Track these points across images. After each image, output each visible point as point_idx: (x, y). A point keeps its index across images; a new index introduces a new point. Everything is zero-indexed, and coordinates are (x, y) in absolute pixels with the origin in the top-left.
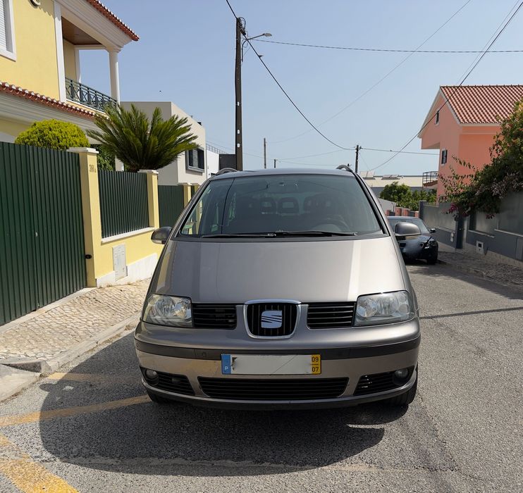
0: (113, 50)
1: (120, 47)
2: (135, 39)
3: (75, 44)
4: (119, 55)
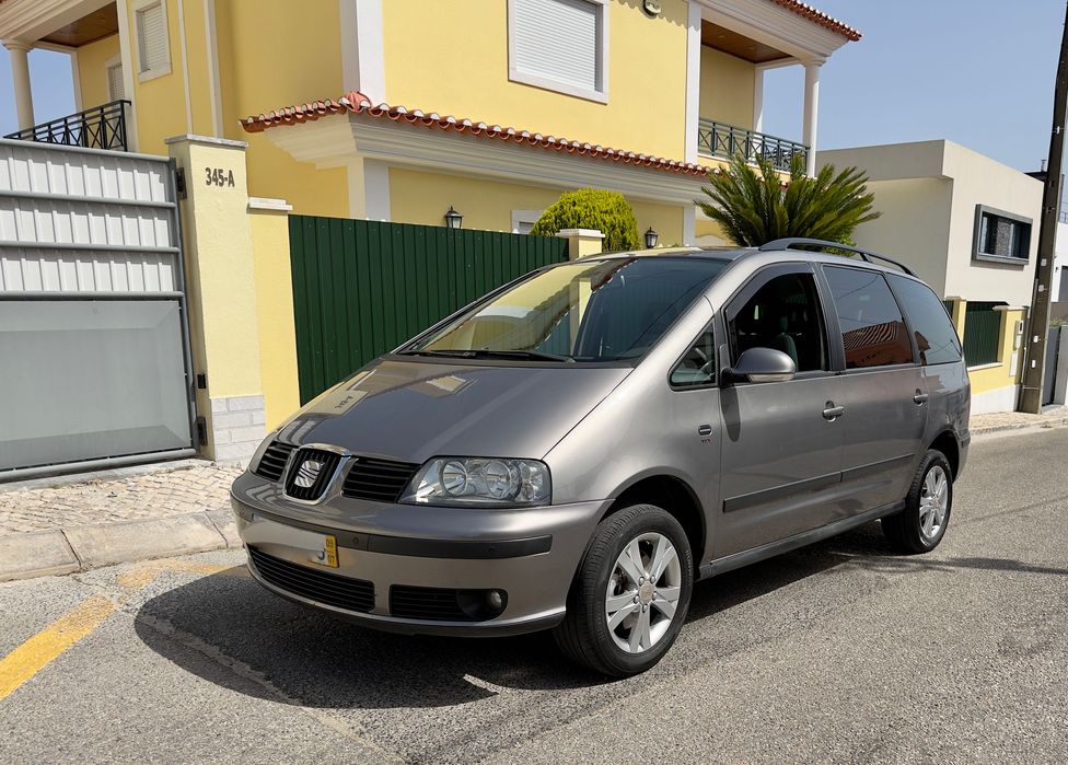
0: (812, 62)
1: (826, 56)
2: (854, 37)
3: (755, 62)
4: (822, 71)
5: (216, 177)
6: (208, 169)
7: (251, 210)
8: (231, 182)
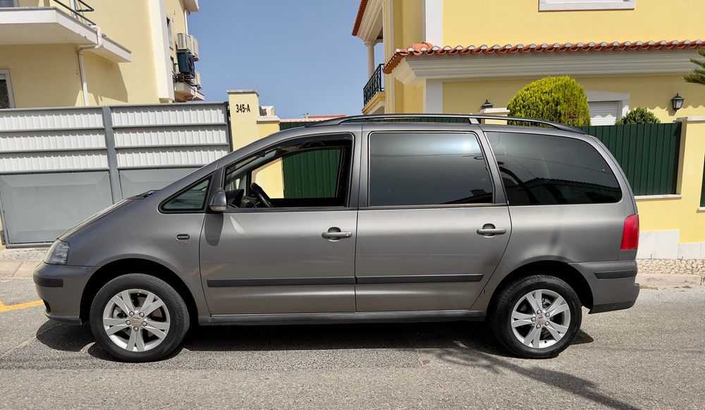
5: (241, 108)
6: (237, 105)
7: (259, 122)
8: (249, 110)
